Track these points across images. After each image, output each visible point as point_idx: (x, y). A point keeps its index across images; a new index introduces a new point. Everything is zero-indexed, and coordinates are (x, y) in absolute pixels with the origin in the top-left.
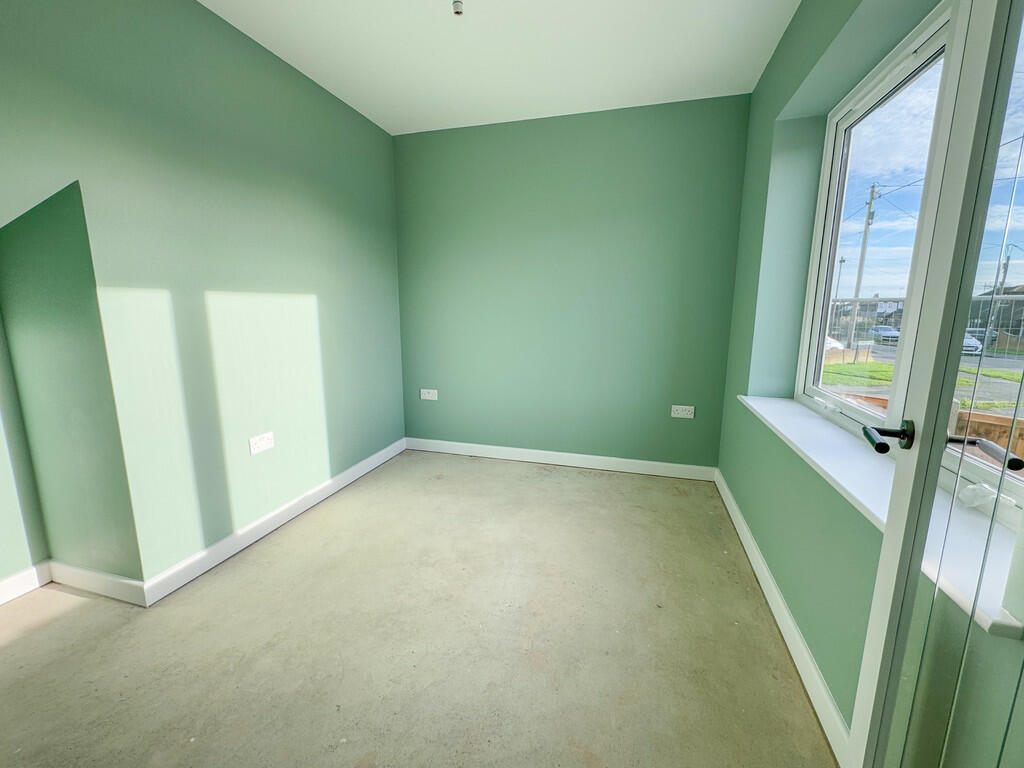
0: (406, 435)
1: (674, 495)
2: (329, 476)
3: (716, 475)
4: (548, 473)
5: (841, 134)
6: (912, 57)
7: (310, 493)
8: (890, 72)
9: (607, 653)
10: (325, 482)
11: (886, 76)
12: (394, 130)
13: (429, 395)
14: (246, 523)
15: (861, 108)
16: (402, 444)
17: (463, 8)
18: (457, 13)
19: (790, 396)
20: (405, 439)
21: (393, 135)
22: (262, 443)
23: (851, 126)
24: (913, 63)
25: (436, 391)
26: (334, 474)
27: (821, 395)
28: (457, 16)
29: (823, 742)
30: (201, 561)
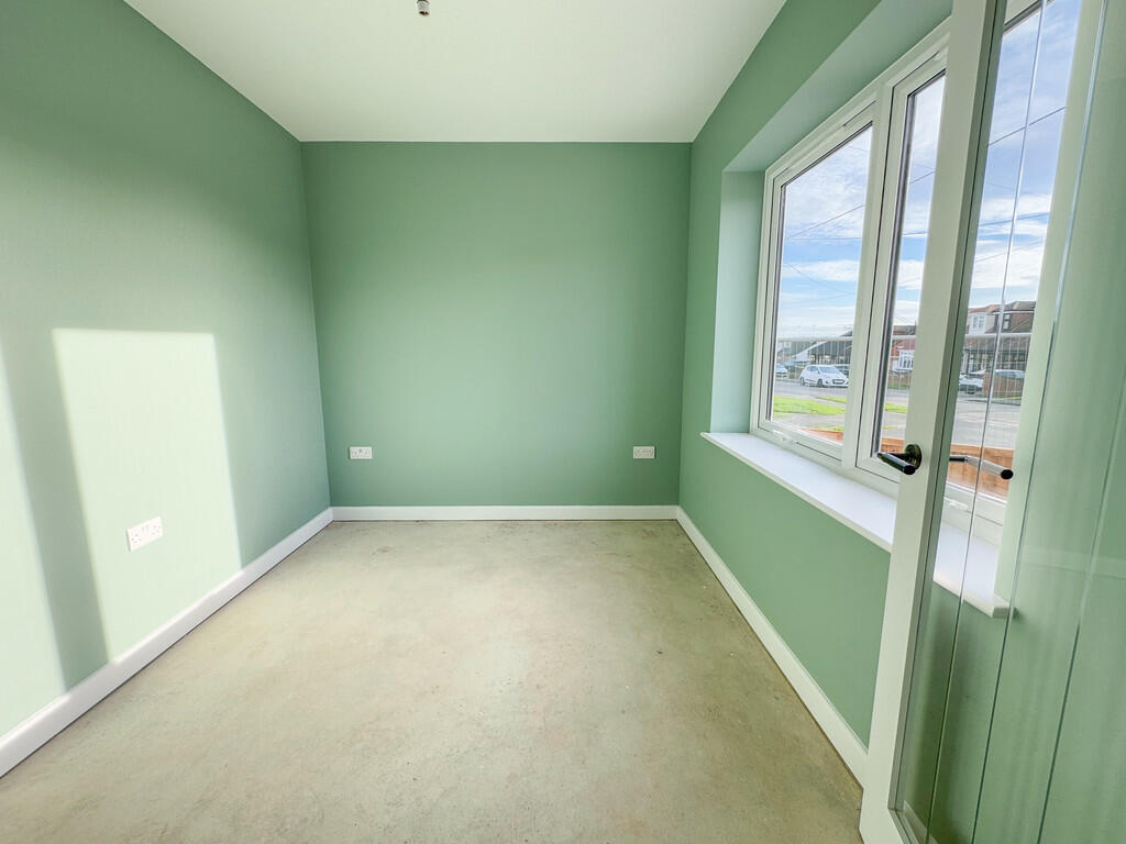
0: (332, 505)
1: (643, 538)
2: (240, 565)
3: (678, 513)
4: (510, 530)
5: (777, 189)
6: (843, 129)
7: (216, 591)
8: (823, 140)
9: (623, 712)
10: (234, 575)
11: (819, 144)
12: (304, 134)
13: (361, 453)
14: (125, 647)
15: (797, 168)
16: (328, 515)
17: (430, 8)
18: (422, 13)
19: (746, 430)
20: (330, 509)
21: (301, 140)
22: (145, 533)
23: (785, 184)
24: (843, 135)
25: (370, 448)
26: (245, 562)
27: (777, 428)
28: (422, 16)
29: (829, 748)
30: (64, 708)
